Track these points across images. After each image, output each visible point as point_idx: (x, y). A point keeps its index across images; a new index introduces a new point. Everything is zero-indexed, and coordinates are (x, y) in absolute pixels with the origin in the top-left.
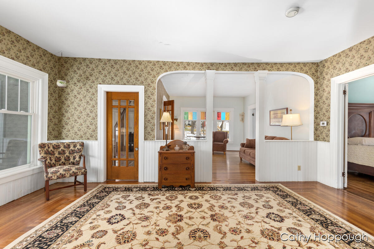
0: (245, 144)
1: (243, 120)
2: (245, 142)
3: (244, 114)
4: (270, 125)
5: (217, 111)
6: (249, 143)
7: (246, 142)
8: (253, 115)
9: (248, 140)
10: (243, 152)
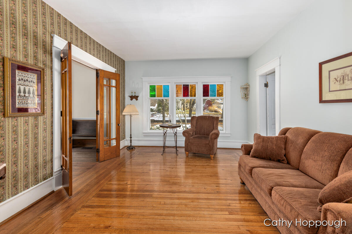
0: (251, 147)
1: (246, 96)
2: (252, 142)
3: (249, 85)
4: (321, 101)
5: (202, 83)
6: (262, 146)
7: (256, 144)
8: (266, 85)
9: (258, 137)
10: (247, 171)
